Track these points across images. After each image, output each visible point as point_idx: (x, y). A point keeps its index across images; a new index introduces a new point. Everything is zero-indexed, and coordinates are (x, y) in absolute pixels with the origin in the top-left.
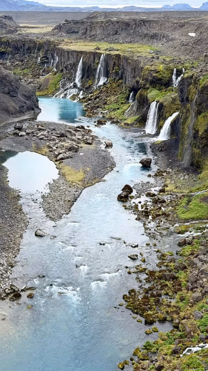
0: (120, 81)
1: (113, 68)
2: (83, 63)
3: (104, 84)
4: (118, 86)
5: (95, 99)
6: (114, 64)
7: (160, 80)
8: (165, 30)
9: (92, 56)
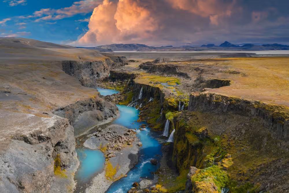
0: (158, 101)
1: (156, 94)
2: (143, 90)
3: (152, 101)
4: (157, 103)
5: (146, 109)
6: (156, 92)
7: (173, 107)
8: (187, 71)
9: (147, 87)
